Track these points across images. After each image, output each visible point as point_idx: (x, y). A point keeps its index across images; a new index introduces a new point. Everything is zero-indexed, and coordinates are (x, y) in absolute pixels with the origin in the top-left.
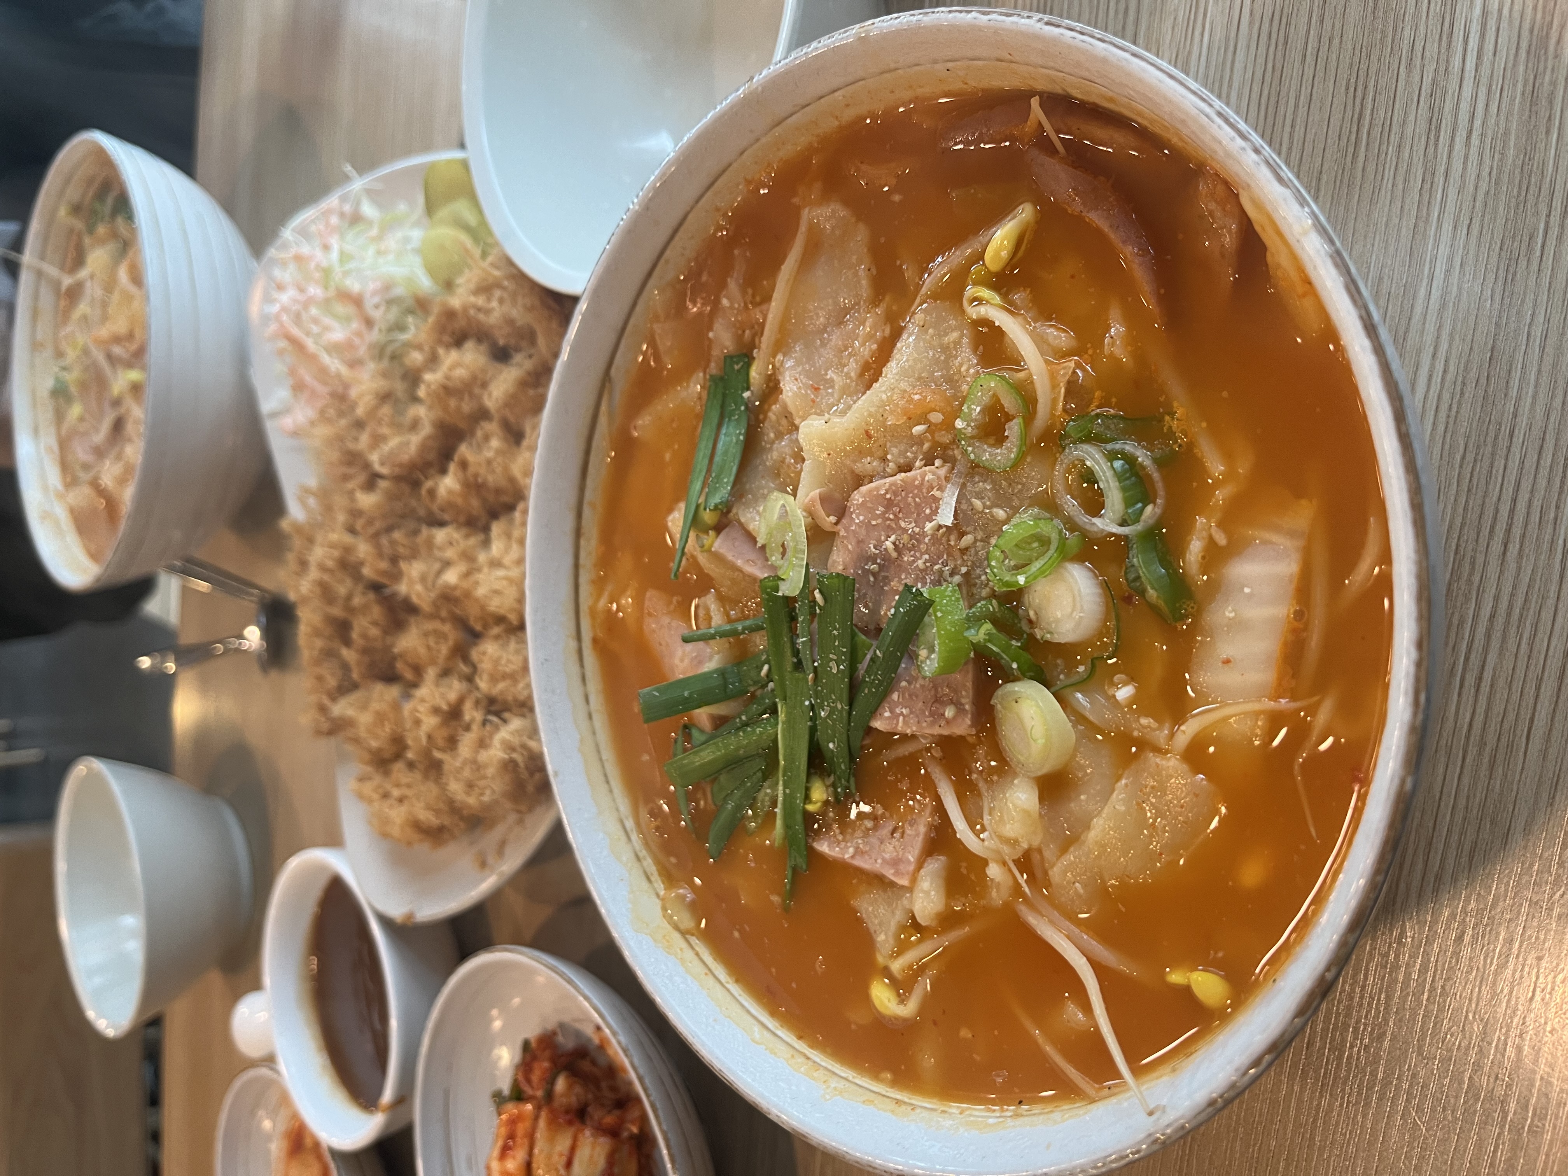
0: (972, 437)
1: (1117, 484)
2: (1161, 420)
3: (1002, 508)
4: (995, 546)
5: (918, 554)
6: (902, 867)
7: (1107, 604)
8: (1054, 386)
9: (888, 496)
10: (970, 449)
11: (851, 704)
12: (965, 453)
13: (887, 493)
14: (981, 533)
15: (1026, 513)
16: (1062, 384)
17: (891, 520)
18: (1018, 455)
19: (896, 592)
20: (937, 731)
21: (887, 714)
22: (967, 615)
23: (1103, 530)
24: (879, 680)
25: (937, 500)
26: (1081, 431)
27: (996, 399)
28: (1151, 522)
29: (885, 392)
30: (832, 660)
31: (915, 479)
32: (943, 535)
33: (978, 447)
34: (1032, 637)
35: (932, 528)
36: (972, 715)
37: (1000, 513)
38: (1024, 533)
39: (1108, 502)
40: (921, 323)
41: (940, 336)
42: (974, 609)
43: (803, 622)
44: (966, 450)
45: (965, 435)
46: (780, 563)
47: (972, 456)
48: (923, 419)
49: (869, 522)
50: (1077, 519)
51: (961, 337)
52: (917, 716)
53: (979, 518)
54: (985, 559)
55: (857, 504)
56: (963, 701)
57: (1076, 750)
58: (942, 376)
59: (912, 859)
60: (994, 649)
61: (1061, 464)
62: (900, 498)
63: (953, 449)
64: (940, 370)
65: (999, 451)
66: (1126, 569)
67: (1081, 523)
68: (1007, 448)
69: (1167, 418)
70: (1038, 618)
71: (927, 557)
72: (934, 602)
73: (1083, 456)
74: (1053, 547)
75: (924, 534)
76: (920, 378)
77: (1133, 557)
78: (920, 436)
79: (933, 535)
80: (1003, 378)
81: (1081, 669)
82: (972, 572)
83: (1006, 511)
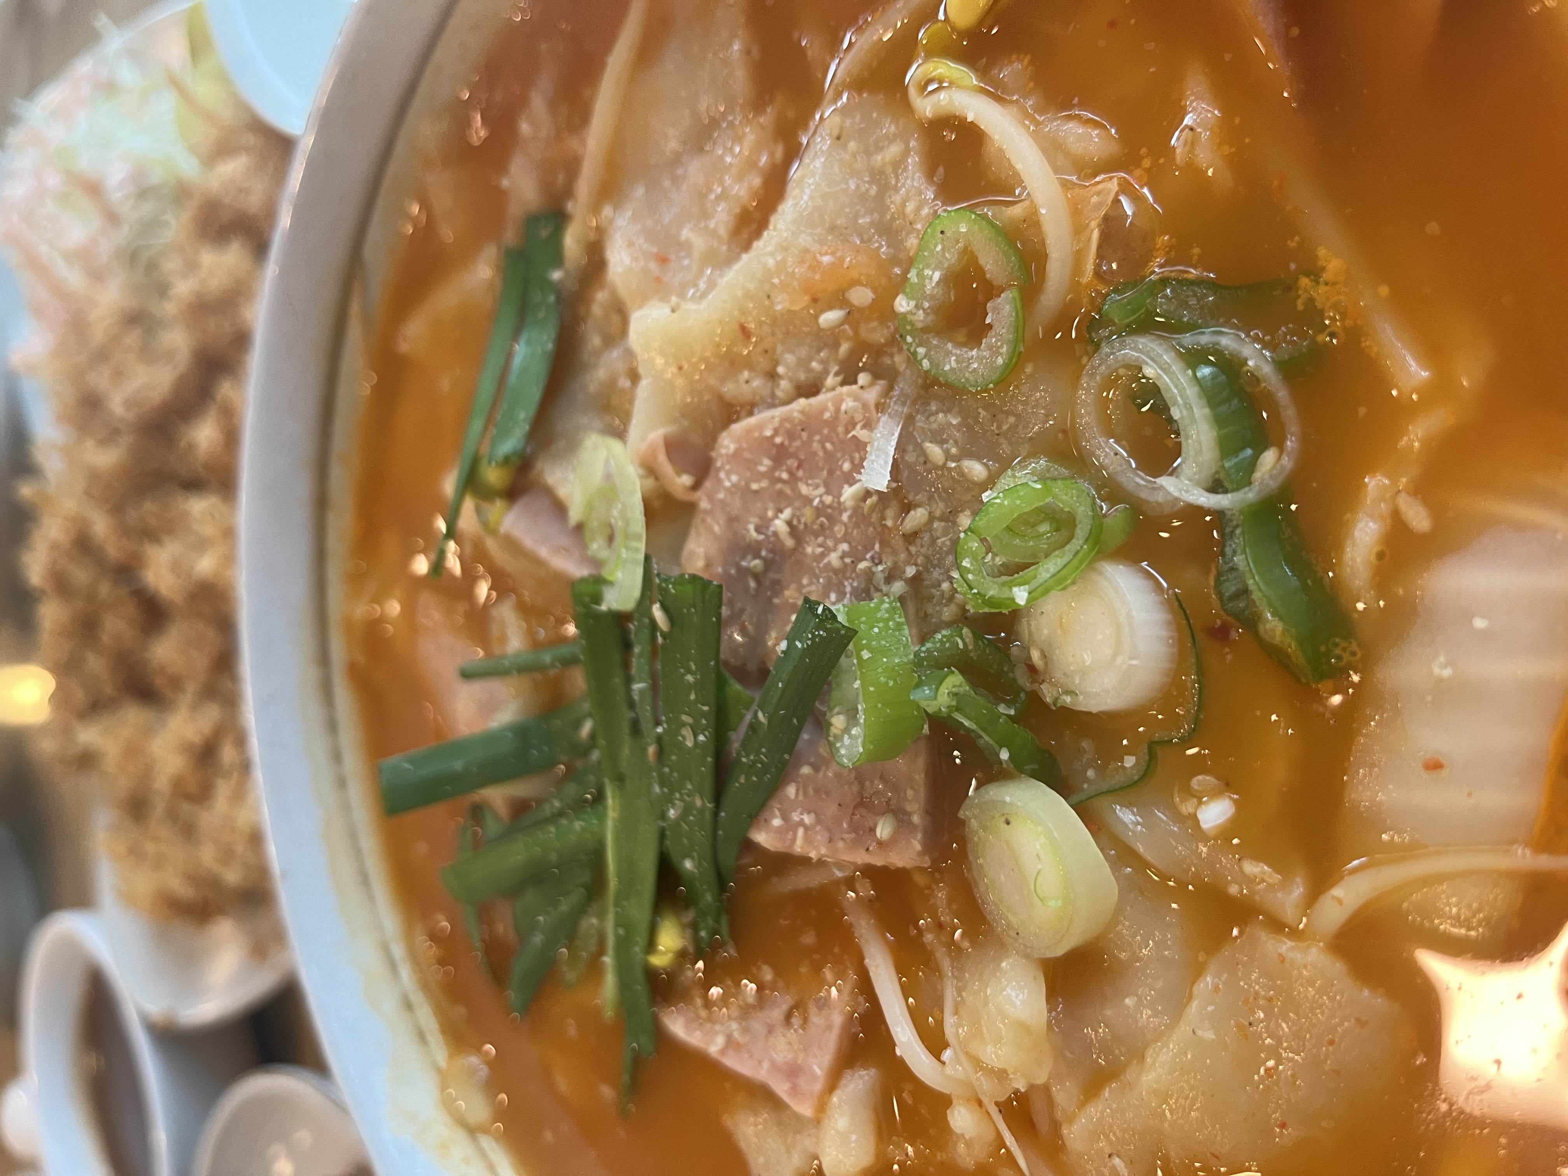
0: (925, 330)
1: (1207, 410)
2: (1290, 287)
3: (979, 459)
4: (970, 529)
5: (830, 543)
6: (802, 1082)
7: (1180, 643)
8: (1079, 230)
9: (778, 440)
10: (921, 351)
11: (718, 797)
12: (913, 360)
13: (776, 432)
14: (941, 505)
15: (1026, 467)
16: (1094, 224)
17: (784, 482)
18: (1011, 359)
19: (793, 608)
20: (861, 858)
21: (777, 822)
22: (916, 654)
23: (1177, 499)
24: (762, 763)
25: (860, 446)
26: (1133, 312)
27: (969, 259)
28: (1273, 484)
29: (772, 254)
30: (684, 725)
31: (824, 409)
32: (873, 508)
33: (936, 346)
34: (1035, 698)
35: (854, 497)
36: (925, 836)
37: (976, 469)
38: (1023, 505)
39: (1189, 446)
40: (835, 133)
41: (868, 153)
42: (929, 645)
43: (640, 655)
44: (915, 354)
45: (912, 325)
46: (604, 554)
47: (926, 364)
48: (839, 299)
49: (747, 485)
50: (1122, 479)
51: (906, 153)
52: (829, 830)
53: (939, 477)
54: (948, 553)
55: (727, 456)
56: (909, 808)
57: (1118, 910)
58: (872, 224)
59: (818, 1072)
60: (966, 723)
61: (1093, 375)
62: (797, 443)
63: (892, 356)
64: (871, 212)
65: (974, 352)
66: (1219, 574)
67: (1130, 487)
68: (990, 348)
69: (1304, 281)
70: (1046, 664)
71: (845, 547)
72: (856, 632)
73: (1138, 358)
74: (1081, 533)
75: (839, 508)
76: (832, 229)
77: (1235, 552)
78: (832, 329)
79: (857, 511)
80: (984, 217)
81: (1129, 761)
82: (925, 575)
83: (985, 465)
